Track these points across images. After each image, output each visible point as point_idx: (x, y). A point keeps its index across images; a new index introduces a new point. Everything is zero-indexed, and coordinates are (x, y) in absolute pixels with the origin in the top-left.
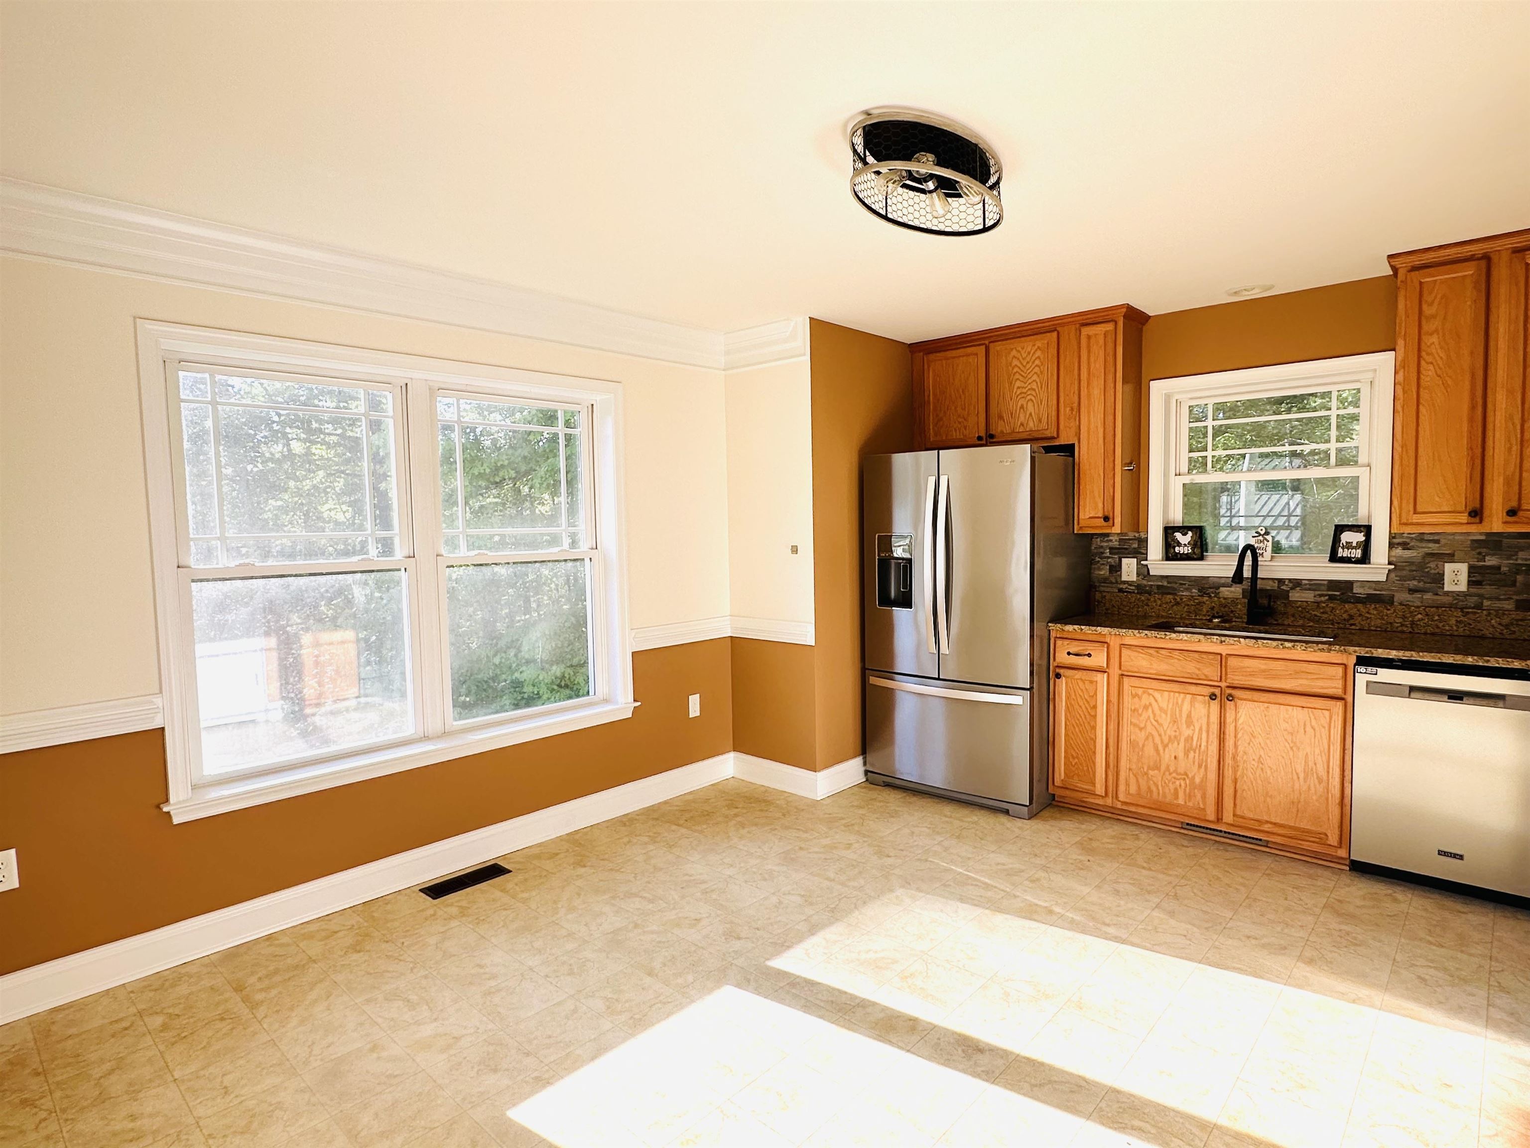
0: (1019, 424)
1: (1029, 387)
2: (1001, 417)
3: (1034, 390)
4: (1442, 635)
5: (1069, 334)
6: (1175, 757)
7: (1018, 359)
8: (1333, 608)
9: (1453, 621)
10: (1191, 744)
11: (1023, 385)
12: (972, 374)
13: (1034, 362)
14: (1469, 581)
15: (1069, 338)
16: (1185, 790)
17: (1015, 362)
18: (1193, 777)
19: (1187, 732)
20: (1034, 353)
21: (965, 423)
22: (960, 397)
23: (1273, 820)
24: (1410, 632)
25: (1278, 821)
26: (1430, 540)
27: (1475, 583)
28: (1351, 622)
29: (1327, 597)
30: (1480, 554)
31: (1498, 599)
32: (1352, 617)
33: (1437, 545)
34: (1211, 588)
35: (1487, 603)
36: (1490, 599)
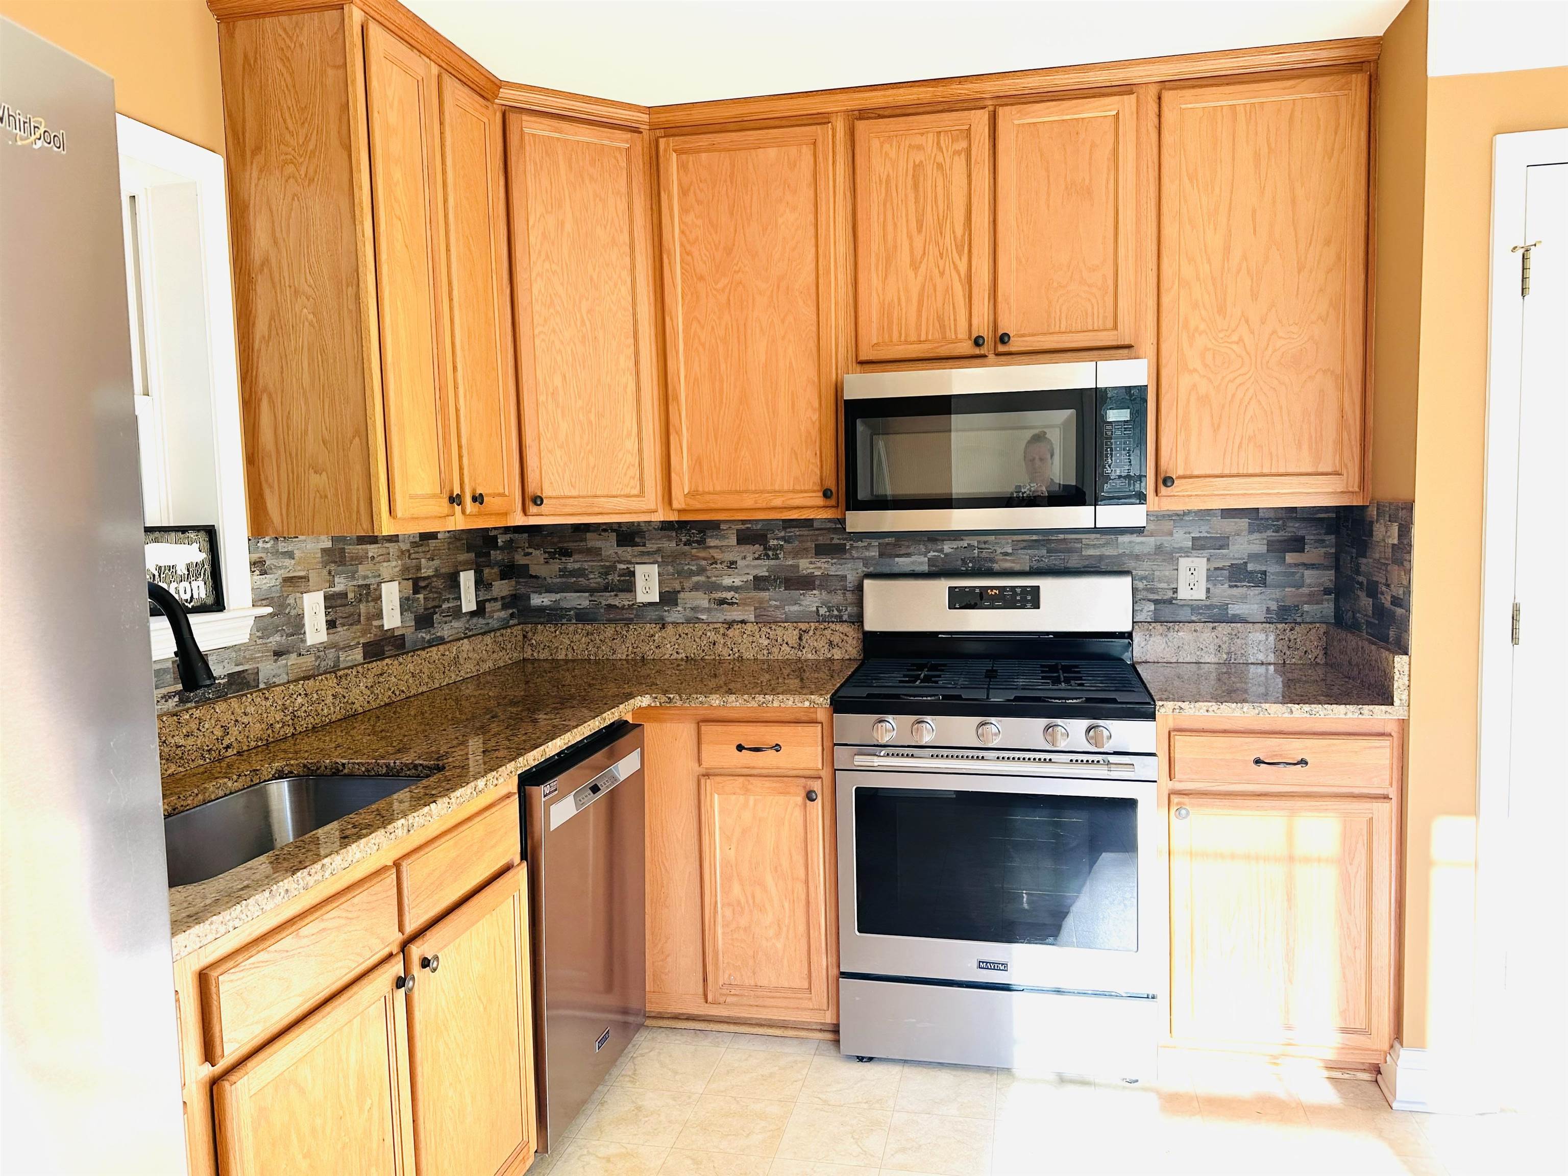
9: (330, 699)
14: (326, 622)
26: (284, 554)
27: (331, 624)
28: (226, 742)
29: (176, 699)
30: (330, 573)
31: (349, 647)
32: (226, 730)
33: (293, 562)
35: (342, 656)
36: (344, 649)
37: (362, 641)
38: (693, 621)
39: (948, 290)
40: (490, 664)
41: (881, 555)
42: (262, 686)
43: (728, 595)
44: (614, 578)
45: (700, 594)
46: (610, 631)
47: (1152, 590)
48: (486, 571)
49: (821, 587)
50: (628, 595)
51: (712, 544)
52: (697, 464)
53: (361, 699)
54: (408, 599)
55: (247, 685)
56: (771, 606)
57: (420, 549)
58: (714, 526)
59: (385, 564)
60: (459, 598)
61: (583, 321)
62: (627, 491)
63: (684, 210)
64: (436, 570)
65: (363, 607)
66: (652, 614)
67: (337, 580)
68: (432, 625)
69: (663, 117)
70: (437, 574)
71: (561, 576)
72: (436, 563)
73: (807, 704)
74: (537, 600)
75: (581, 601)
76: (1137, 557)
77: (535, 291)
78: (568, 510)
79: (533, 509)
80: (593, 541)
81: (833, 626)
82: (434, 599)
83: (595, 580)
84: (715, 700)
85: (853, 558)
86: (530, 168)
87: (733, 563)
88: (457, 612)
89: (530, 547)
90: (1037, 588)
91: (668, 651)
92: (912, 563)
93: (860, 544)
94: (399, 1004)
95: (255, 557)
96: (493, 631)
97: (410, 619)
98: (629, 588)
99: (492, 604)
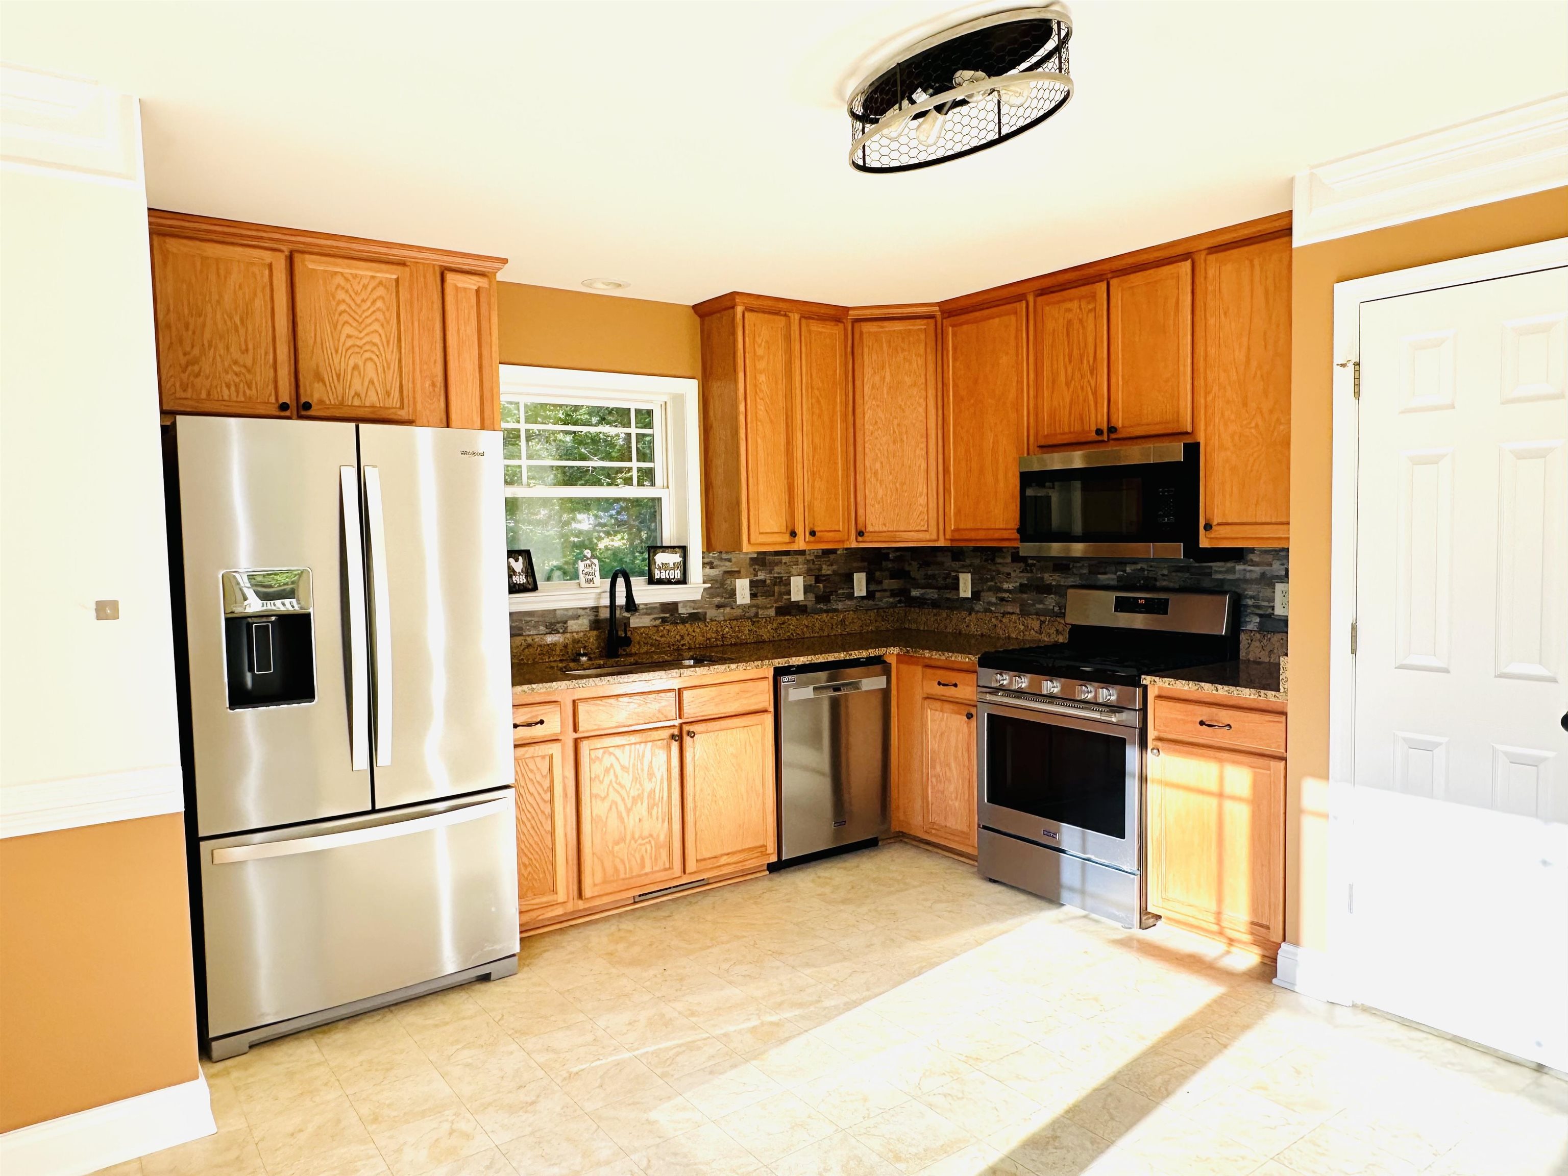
0: (352, 393)
1: (367, 339)
2: (319, 378)
3: (375, 344)
4: (742, 644)
5: (425, 277)
6: (640, 820)
7: (347, 291)
8: (669, 631)
9: (746, 632)
10: (654, 799)
11: (356, 333)
12: (260, 294)
13: (374, 302)
14: (751, 594)
15: (426, 284)
16: (651, 854)
17: (341, 295)
18: (658, 835)
19: (648, 786)
20: (374, 289)
21: (249, 377)
22: (237, 330)
23: (726, 851)
24: (722, 645)
25: (730, 851)
26: (726, 560)
27: (753, 596)
28: (682, 642)
29: (660, 620)
30: (754, 569)
31: (766, 608)
32: (682, 637)
33: (730, 564)
34: (558, 623)
35: (760, 612)
36: (762, 608)
37: (775, 605)
38: (987, 610)
39: (1086, 400)
41: (1090, 572)
42: (708, 620)
43: (1006, 595)
44: (949, 581)
45: (991, 593)
46: (945, 614)
47: (1258, 607)
48: (878, 574)
49: (1055, 594)
50: (954, 592)
51: (999, 562)
52: (958, 512)
54: (810, 585)
55: (700, 619)
56: (1028, 604)
57: (823, 558)
58: (999, 549)
59: (794, 567)
60: (853, 588)
61: (894, 432)
62: (918, 528)
63: (955, 359)
64: (834, 571)
65: (776, 588)
66: (966, 605)
67: (760, 573)
68: (829, 601)
69: (947, 307)
70: (835, 574)
71: (925, 579)
72: (835, 567)
73: (967, 660)
74: (915, 593)
75: (932, 594)
76: (1246, 581)
77: (866, 419)
79: (860, 539)
80: (940, 558)
81: (1058, 619)
82: (831, 587)
83: (941, 582)
84: (927, 654)
85: (1073, 574)
86: (866, 350)
87: (1009, 574)
88: (851, 596)
89: (912, 560)
90: (1167, 601)
91: (973, 629)
92: (1108, 579)
93: (1078, 565)
94: (675, 746)
95: (706, 560)
96: (878, 609)
97: (811, 597)
98: (957, 588)
99: (883, 593)
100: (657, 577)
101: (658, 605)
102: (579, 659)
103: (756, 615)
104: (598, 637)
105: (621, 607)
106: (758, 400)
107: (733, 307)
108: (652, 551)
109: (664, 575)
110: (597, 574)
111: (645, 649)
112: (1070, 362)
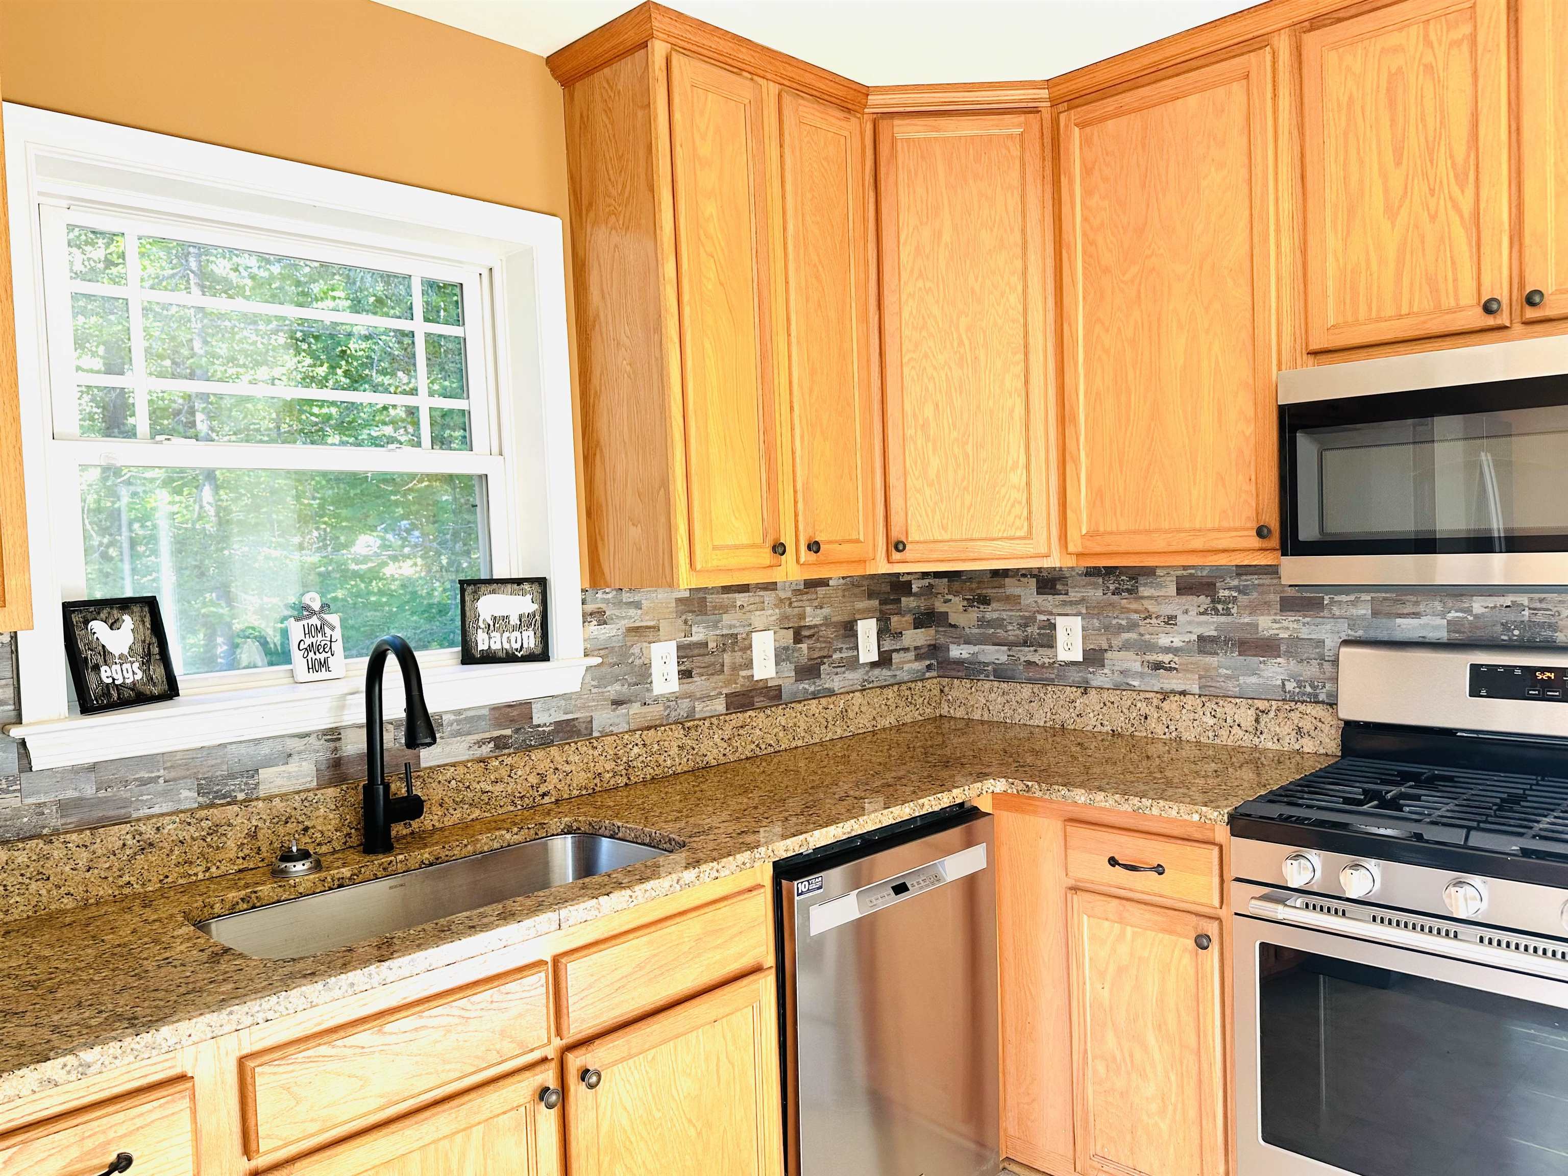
4: (665, 777)
8: (511, 767)
9: (674, 751)
14: (679, 672)
26: (630, 604)
27: (686, 674)
28: (543, 789)
29: (492, 745)
30: (686, 622)
31: (710, 698)
32: (542, 778)
33: (639, 612)
34: (232, 776)
35: (699, 706)
36: (701, 699)
37: (725, 691)
38: (1122, 686)
39: (1444, 240)
40: (888, 721)
41: (1375, 614)
42: (595, 734)
43: (1166, 658)
44: (1034, 630)
45: (1130, 655)
46: (1026, 691)
48: (894, 619)
49: (1289, 654)
50: (1048, 652)
51: (1146, 594)
52: (1097, 496)
53: (715, 751)
54: (786, 649)
55: (579, 733)
56: (1219, 675)
57: (805, 597)
58: (1149, 572)
59: (758, 613)
60: (857, 648)
61: (961, 343)
62: (1011, 533)
63: (1088, 193)
64: (826, 618)
65: (727, 658)
66: (1075, 675)
67: (694, 629)
68: (819, 676)
69: (1063, 89)
70: (827, 622)
71: (979, 627)
72: (826, 611)
73: (1196, 817)
74: (957, 652)
75: (999, 655)
77: (905, 315)
78: (935, 556)
79: (896, 556)
80: (1012, 587)
81: (1302, 707)
82: (821, 649)
83: (1014, 632)
84: (1080, 796)
85: (1333, 617)
86: (903, 176)
87: (1171, 618)
88: (853, 663)
89: (949, 593)
91: (1090, 722)
92: (1423, 626)
93: (1344, 598)
94: (548, 1119)
95: (590, 607)
96: (899, 684)
97: (789, 670)
98: (1049, 642)
99: (902, 654)
100: (482, 646)
101: (486, 712)
102: (284, 872)
103: (690, 716)
104: (340, 803)
105: (395, 723)
106: (703, 254)
107: (644, 45)
108: (470, 589)
109: (496, 642)
110: (338, 647)
111: (457, 815)
112: (1398, 163)
